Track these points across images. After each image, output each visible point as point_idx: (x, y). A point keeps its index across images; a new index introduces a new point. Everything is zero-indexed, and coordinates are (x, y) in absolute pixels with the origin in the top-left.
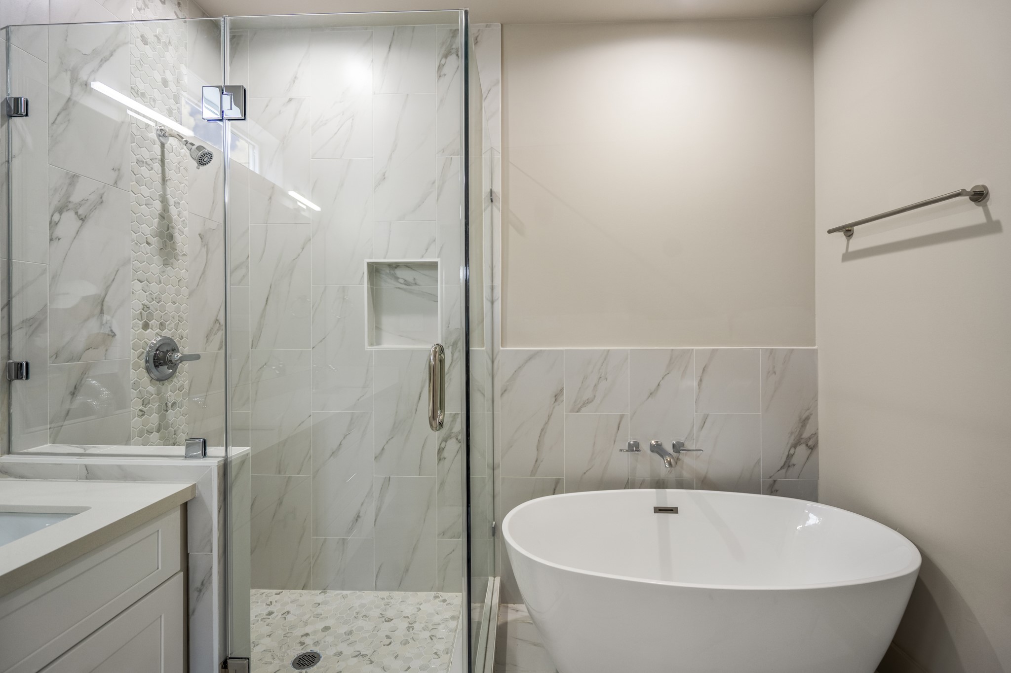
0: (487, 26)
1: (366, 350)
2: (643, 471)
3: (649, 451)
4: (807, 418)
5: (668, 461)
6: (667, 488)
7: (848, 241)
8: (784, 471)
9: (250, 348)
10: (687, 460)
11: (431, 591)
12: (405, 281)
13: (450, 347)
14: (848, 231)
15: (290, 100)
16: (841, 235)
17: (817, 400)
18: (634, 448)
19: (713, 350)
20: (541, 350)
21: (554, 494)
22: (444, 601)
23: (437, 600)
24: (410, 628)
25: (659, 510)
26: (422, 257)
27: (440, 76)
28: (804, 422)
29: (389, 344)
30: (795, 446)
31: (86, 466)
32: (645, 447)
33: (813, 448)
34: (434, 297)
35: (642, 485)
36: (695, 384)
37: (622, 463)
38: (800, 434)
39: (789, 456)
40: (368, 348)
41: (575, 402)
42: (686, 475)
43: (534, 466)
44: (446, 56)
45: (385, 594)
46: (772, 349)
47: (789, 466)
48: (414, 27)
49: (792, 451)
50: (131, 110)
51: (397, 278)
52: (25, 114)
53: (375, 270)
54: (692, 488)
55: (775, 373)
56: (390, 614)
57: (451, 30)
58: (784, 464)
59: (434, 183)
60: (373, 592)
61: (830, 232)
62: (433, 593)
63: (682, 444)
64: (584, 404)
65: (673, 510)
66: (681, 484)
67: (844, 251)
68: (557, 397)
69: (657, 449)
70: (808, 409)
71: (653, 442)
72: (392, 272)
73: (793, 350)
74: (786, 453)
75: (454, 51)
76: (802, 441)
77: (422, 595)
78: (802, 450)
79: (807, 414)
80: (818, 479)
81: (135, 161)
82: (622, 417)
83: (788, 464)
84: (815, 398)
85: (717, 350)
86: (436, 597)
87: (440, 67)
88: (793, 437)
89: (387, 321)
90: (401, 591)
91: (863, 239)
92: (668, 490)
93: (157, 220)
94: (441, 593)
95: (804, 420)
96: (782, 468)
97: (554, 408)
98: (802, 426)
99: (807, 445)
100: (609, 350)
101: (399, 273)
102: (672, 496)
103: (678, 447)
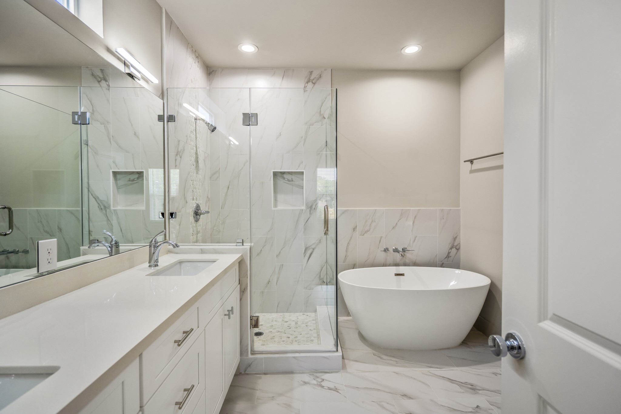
0: (325, 70)
1: (272, 209)
2: (390, 260)
3: (392, 252)
4: (456, 237)
5: (401, 254)
6: (400, 266)
7: (472, 165)
8: (447, 259)
9: (221, 209)
10: (408, 255)
11: (301, 312)
12: (288, 179)
13: (309, 208)
14: (471, 161)
15: (239, 100)
16: (469, 163)
17: (460, 230)
18: (386, 250)
19: (419, 209)
20: (348, 209)
21: (353, 269)
22: (307, 315)
23: (304, 315)
24: (296, 323)
25: (397, 275)
26: (297, 169)
27: (305, 91)
28: (455, 239)
29: (280, 207)
30: (451, 249)
31: (201, 249)
32: (391, 250)
33: (458, 249)
34: (302, 187)
35: (390, 265)
36: (411, 223)
37: (381, 256)
38: (453, 244)
39: (449, 253)
40: (273, 209)
41: (362, 231)
42: (407, 261)
43: (345, 258)
44: (307, 83)
45: (282, 314)
46: (443, 209)
47: (449, 257)
48: (293, 70)
49: (450, 251)
50: (191, 111)
51: (284, 178)
52: (174, 121)
53: (275, 174)
54: (410, 266)
55: (443, 219)
56: (286, 320)
57: (310, 71)
58: (447, 256)
59: (302, 137)
60: (276, 314)
61: (465, 162)
62: (302, 313)
63: (406, 248)
64: (366, 232)
65: (402, 275)
66: (405, 265)
67: (470, 169)
68: (354, 229)
69: (396, 250)
70: (457, 234)
71: (394, 248)
72: (282, 175)
73: (451, 209)
74: (448, 252)
75: (310, 81)
76: (454, 247)
77: (297, 314)
78: (454, 250)
79: (456, 235)
80: (460, 262)
81: (190, 132)
82: (381, 237)
83: (448, 256)
84: (459, 229)
85: (420, 209)
86: (303, 314)
87: (305, 87)
88: (450, 245)
89: (280, 197)
90: (288, 313)
91: (477, 165)
92: (400, 267)
93: (195, 155)
94: (305, 313)
95: (455, 238)
96: (446, 258)
97: (353, 234)
98: (454, 241)
99: (456, 248)
100: (376, 209)
101: (285, 176)
102: (402, 269)
103: (404, 250)
